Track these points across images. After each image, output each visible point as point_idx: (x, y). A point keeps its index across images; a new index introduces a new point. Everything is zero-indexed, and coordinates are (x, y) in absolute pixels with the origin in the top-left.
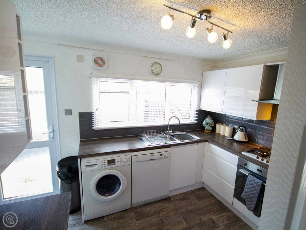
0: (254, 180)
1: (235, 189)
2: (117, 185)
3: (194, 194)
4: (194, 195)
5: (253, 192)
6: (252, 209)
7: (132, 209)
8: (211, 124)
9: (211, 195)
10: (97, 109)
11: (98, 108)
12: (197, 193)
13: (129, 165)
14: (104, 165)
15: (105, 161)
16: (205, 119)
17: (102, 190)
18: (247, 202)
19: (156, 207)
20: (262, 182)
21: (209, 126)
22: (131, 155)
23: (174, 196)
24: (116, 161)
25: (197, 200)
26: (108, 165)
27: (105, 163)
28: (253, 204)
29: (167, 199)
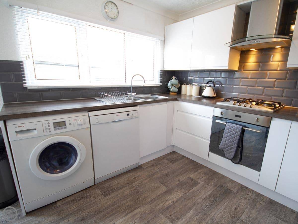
0: (233, 127)
1: (210, 144)
2: (72, 155)
3: (166, 158)
4: (167, 160)
5: (232, 139)
6: (231, 157)
7: (96, 185)
8: (176, 85)
9: (184, 157)
10: (28, 57)
11: (28, 55)
12: (169, 157)
13: (87, 128)
14: (48, 130)
15: (48, 123)
16: (170, 81)
17: (48, 165)
18: (225, 151)
19: (126, 178)
20: (242, 126)
21: (175, 88)
22: (88, 115)
23: (145, 163)
24: (67, 124)
25: (171, 164)
26: (55, 130)
27: (49, 126)
28: (232, 152)
29: (138, 168)
